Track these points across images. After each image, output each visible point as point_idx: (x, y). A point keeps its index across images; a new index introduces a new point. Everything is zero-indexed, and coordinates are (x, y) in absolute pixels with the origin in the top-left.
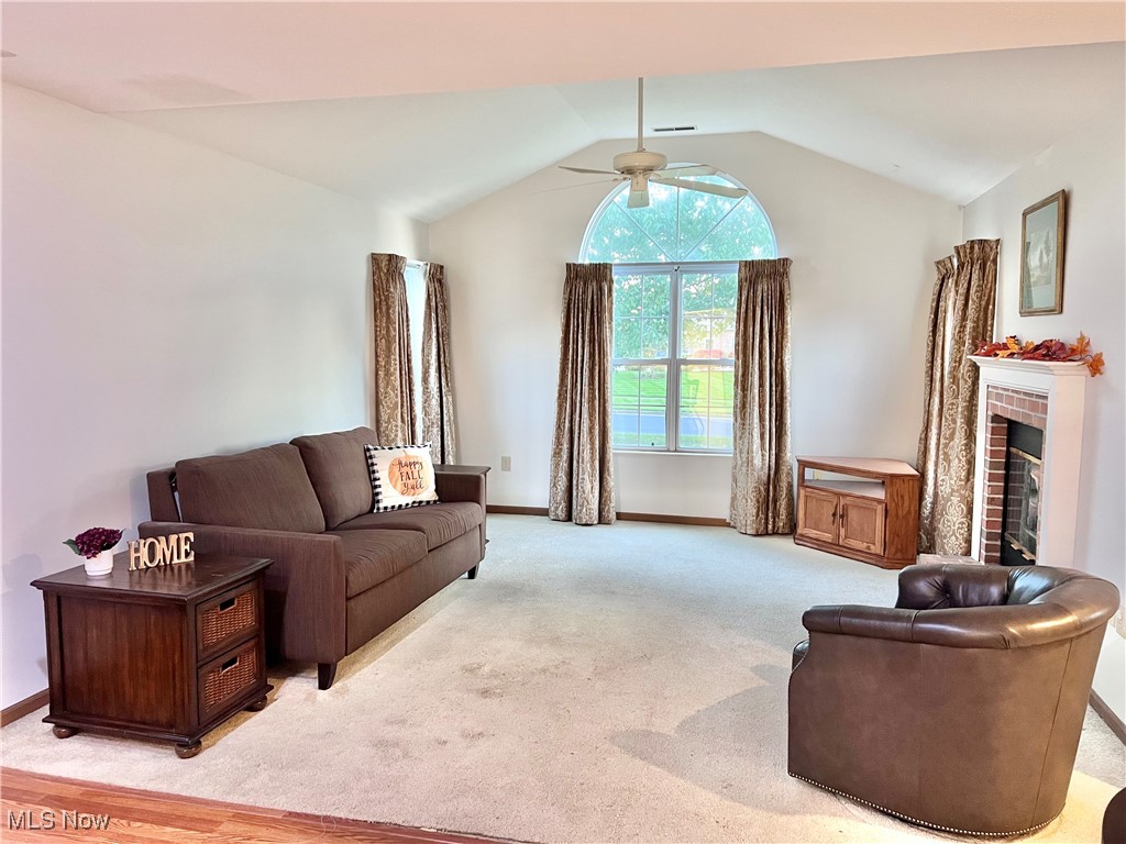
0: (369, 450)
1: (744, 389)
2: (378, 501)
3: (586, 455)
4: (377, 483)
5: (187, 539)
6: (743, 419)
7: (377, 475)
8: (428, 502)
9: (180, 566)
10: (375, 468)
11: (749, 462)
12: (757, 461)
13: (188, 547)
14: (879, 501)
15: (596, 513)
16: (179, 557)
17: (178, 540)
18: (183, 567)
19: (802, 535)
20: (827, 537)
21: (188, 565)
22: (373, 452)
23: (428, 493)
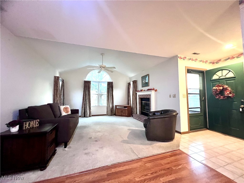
0: (59, 106)
1: (108, 97)
2: (61, 115)
3: (88, 107)
4: (61, 112)
5: (38, 121)
6: (108, 101)
7: (61, 110)
8: (70, 114)
9: (35, 127)
10: (61, 109)
11: (109, 106)
12: (110, 106)
13: (38, 123)
14: (127, 109)
15: (89, 115)
16: (36, 125)
17: (36, 121)
18: (37, 128)
19: (117, 115)
20: (120, 114)
21: (38, 127)
22: (60, 106)
23: (70, 113)
